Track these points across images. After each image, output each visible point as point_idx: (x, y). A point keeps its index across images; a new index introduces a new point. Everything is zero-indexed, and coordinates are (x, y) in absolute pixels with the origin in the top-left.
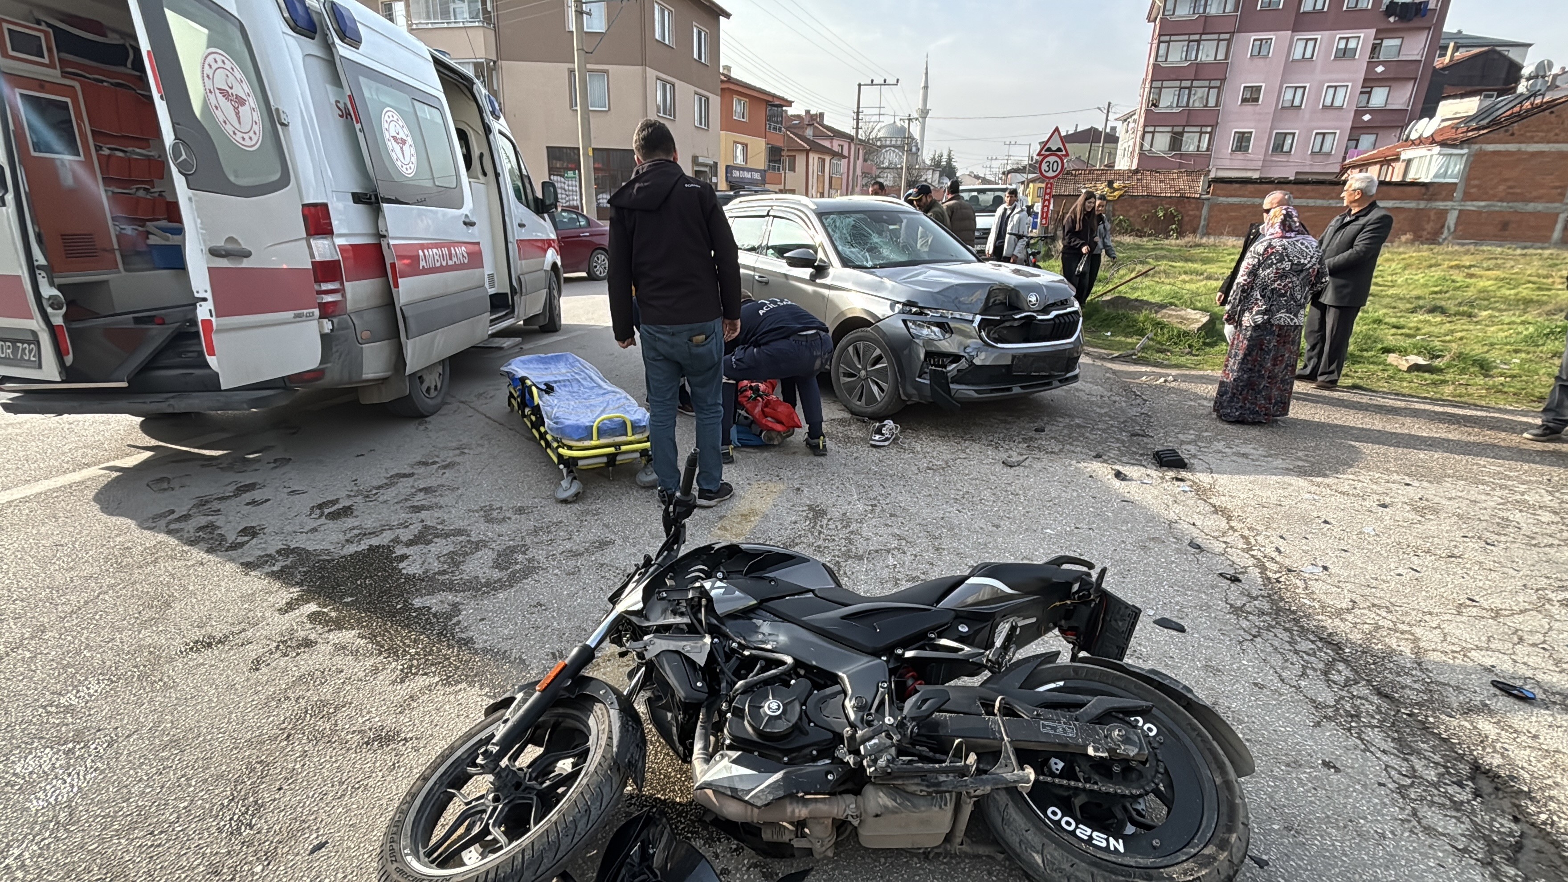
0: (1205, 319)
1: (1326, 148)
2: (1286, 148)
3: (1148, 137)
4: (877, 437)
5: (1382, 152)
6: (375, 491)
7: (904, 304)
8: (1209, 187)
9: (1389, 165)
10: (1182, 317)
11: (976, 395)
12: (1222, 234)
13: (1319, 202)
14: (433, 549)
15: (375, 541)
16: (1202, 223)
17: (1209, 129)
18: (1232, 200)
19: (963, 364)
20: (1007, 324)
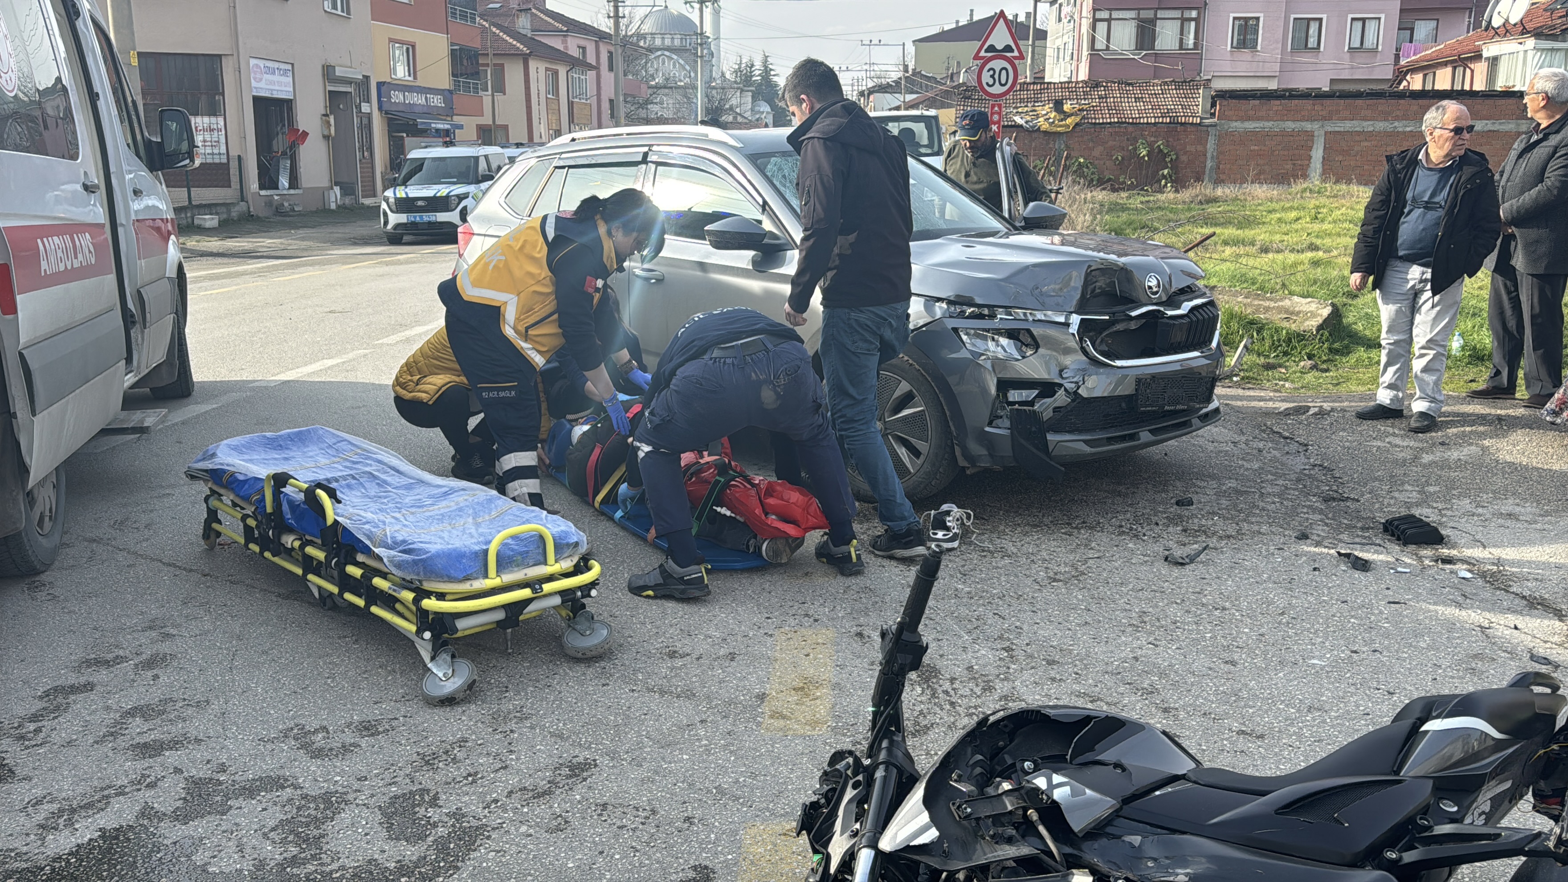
0: (1326, 312)
1: (1370, 42)
2: (1312, 42)
3: (1102, 27)
4: (940, 534)
5: (1451, 47)
6: (32, 727)
7: (950, 302)
8: (1213, 105)
9: (1465, 67)
10: (1287, 311)
11: (1087, 449)
12: (1243, 181)
13: (1380, 126)
14: (243, 821)
15: (107, 820)
16: (1209, 164)
17: (1194, 14)
18: (1250, 125)
19: (1061, 398)
20: (1120, 327)
